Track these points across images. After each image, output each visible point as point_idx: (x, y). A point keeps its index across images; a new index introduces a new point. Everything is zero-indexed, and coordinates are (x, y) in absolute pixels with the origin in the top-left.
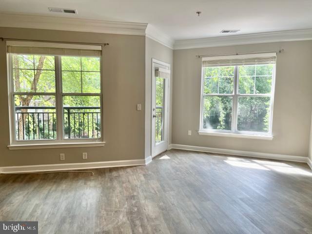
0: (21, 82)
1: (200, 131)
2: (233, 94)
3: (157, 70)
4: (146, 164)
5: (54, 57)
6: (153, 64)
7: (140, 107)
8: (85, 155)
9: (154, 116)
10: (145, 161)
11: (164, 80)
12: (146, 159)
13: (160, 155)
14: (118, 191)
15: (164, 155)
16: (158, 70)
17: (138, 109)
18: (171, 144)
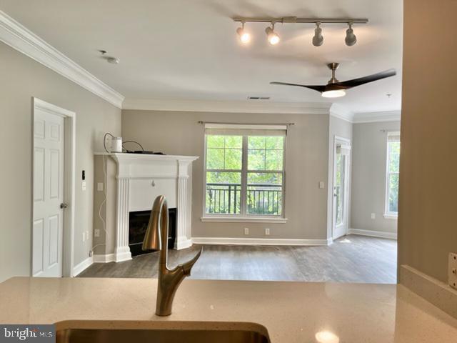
1: (385, 215)
4: (328, 244)
5: (241, 137)
6: (335, 141)
7: (322, 185)
8: (267, 231)
9: (335, 196)
11: (344, 156)
12: (328, 240)
15: (343, 239)
16: (339, 147)
17: (321, 187)
18: (350, 229)
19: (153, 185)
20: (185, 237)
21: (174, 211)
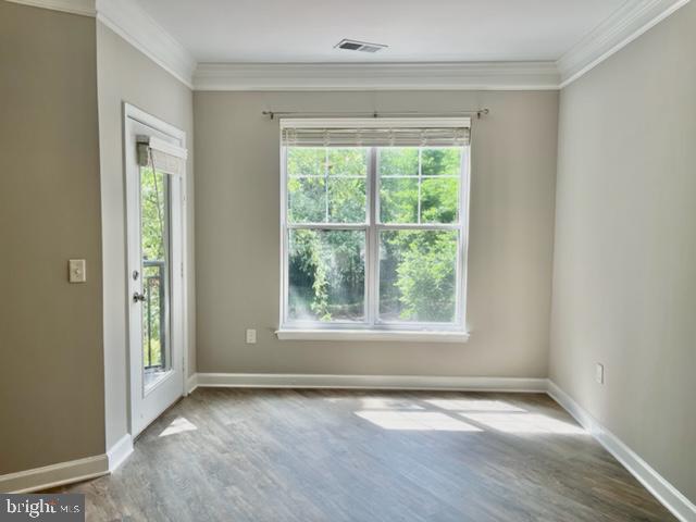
1: (281, 330)
2: (367, 222)
3: (142, 145)
4: (113, 468)
6: (128, 121)
9: (136, 298)
10: (106, 460)
11: (169, 178)
12: (109, 453)
13: (163, 419)
15: (175, 417)
16: (147, 144)
17: (74, 278)
18: (196, 375)
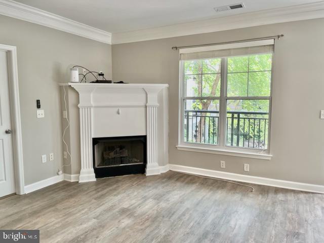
0: (204, 87)
8: (247, 167)
14: (279, 221)
17: (322, 117)
19: (118, 113)
20: (157, 164)
21: (142, 139)
